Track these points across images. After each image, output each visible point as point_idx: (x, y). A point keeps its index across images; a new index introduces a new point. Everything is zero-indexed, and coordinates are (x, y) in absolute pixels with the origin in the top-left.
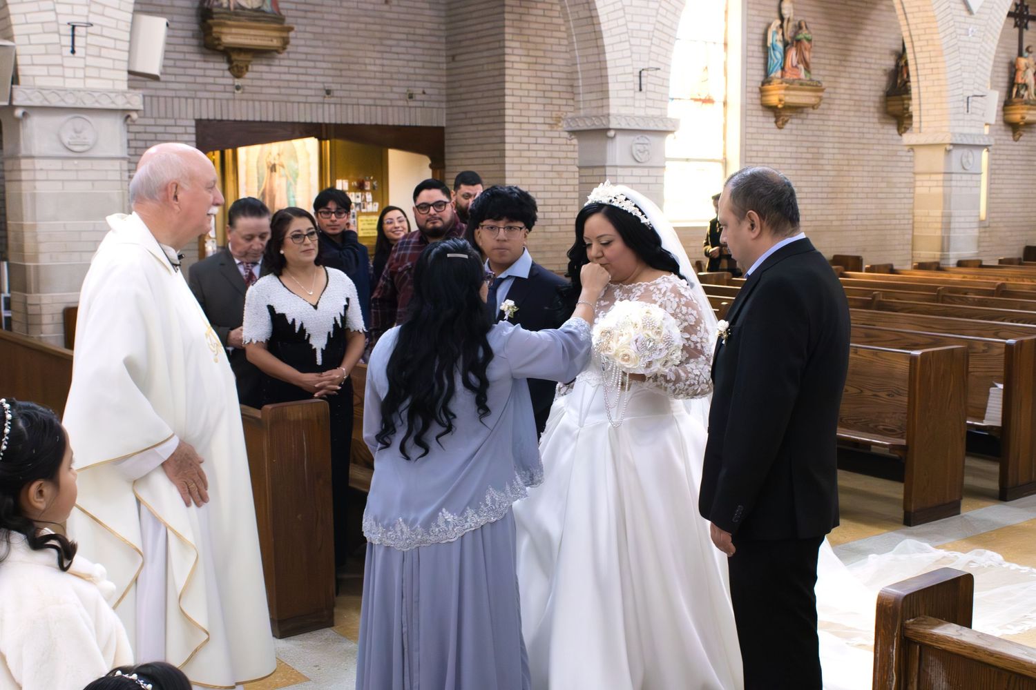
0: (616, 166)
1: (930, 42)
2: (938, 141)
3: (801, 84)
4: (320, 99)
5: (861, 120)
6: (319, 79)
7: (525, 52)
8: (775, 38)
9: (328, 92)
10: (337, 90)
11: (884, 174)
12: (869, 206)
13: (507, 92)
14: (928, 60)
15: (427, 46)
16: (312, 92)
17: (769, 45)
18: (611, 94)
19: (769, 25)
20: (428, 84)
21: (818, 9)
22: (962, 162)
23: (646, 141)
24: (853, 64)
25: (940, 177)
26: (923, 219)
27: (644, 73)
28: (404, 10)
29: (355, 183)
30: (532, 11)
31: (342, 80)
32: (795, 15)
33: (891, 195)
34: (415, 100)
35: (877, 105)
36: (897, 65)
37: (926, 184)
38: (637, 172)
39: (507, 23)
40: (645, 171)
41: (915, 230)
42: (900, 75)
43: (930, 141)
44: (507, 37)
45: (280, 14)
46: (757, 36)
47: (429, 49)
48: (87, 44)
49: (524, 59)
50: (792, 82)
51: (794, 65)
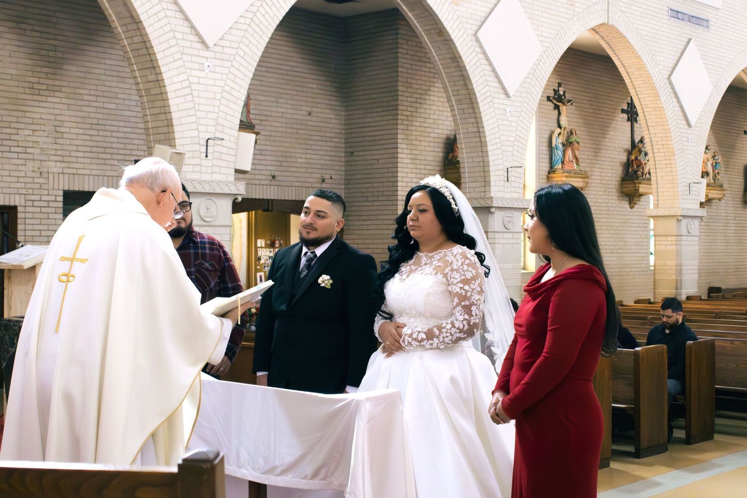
0: (495, 232)
1: (665, 146)
2: (672, 213)
3: (575, 173)
4: (268, 182)
5: (607, 197)
6: (268, 168)
7: (409, 152)
8: (558, 141)
9: (274, 177)
10: (278, 176)
11: (622, 236)
12: (613, 259)
13: (399, 179)
14: (663, 158)
15: (333, 144)
16: (264, 177)
17: (553, 146)
18: (492, 184)
19: (552, 133)
20: (333, 172)
21: (581, 121)
22: (687, 227)
23: (511, 215)
24: (602, 159)
25: (674, 238)
26: (662, 268)
27: (510, 169)
28: (320, 119)
29: (269, 242)
30: (414, 123)
31: (282, 169)
32: (569, 125)
33: (627, 251)
34: (326, 183)
35: (617, 187)
36: (628, 159)
37: (663, 243)
38: (507, 235)
39: (399, 131)
40: (510, 235)
41: (656, 275)
42: (631, 165)
43: (666, 213)
44: (400, 141)
45: (252, 123)
46: (545, 140)
47: (335, 147)
48: (214, 151)
49: (409, 156)
50: (569, 172)
51: (571, 160)
